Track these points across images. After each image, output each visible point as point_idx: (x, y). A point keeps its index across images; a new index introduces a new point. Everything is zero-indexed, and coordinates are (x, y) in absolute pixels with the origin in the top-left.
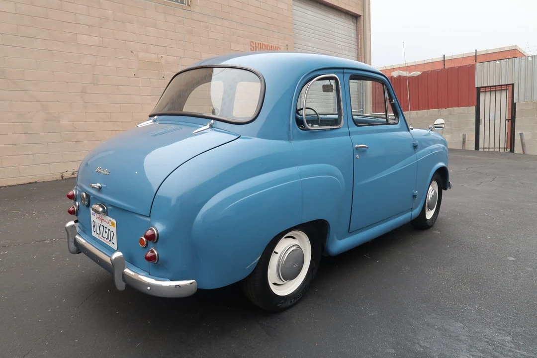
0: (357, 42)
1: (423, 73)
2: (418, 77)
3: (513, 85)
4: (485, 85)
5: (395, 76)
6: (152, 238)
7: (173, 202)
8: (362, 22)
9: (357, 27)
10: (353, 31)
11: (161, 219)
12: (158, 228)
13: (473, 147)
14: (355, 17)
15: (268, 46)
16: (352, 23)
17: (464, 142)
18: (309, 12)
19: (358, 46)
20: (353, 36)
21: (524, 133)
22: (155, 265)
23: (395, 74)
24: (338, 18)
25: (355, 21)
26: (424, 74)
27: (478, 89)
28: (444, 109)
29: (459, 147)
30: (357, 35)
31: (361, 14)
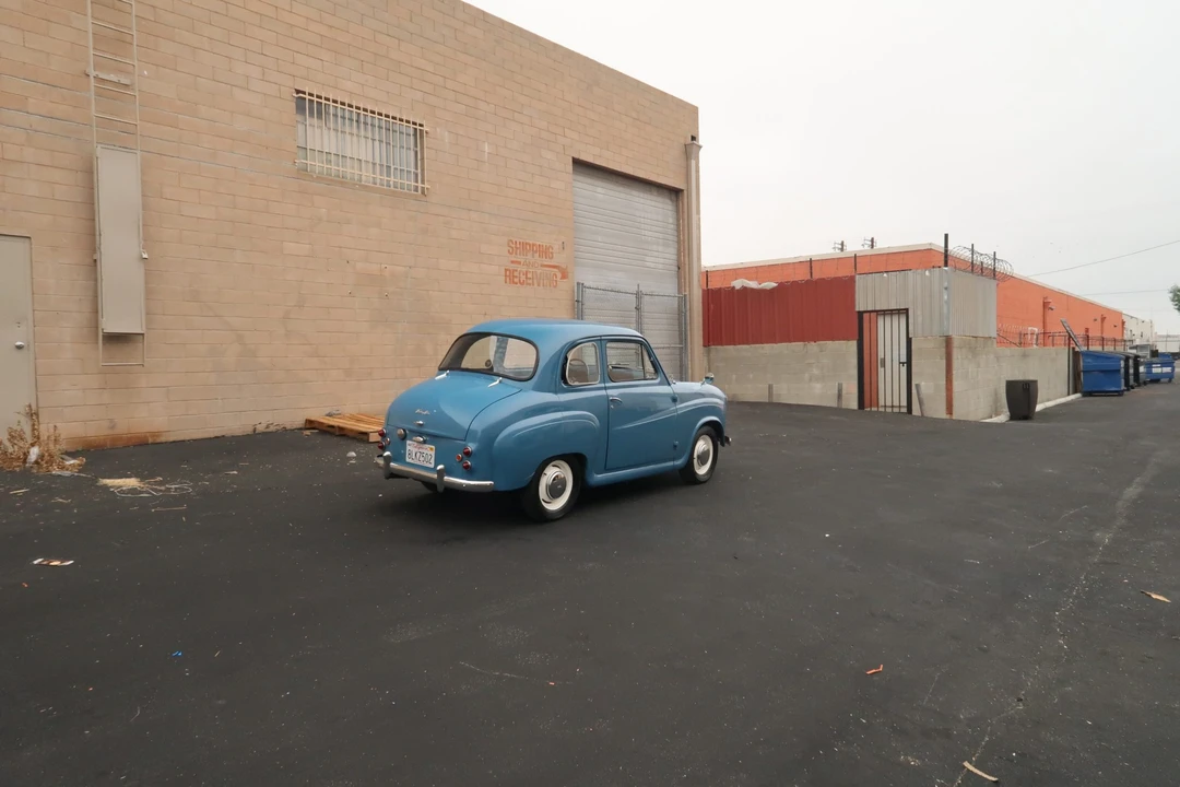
0: (678, 231)
1: (781, 285)
2: (773, 289)
3: (907, 310)
4: (869, 309)
5: (738, 287)
6: (468, 454)
7: (479, 434)
8: (686, 200)
9: (677, 206)
10: (670, 213)
11: (473, 441)
12: (471, 447)
13: (854, 405)
14: (675, 193)
15: (533, 245)
16: (669, 201)
17: (840, 396)
18: (599, 190)
19: (678, 236)
20: (671, 220)
21: (923, 384)
22: (469, 472)
23: (738, 284)
24: (646, 196)
25: (674, 197)
26: (782, 287)
27: (861, 314)
28: (813, 343)
29: (834, 404)
30: (678, 220)
31: (681, 187)
